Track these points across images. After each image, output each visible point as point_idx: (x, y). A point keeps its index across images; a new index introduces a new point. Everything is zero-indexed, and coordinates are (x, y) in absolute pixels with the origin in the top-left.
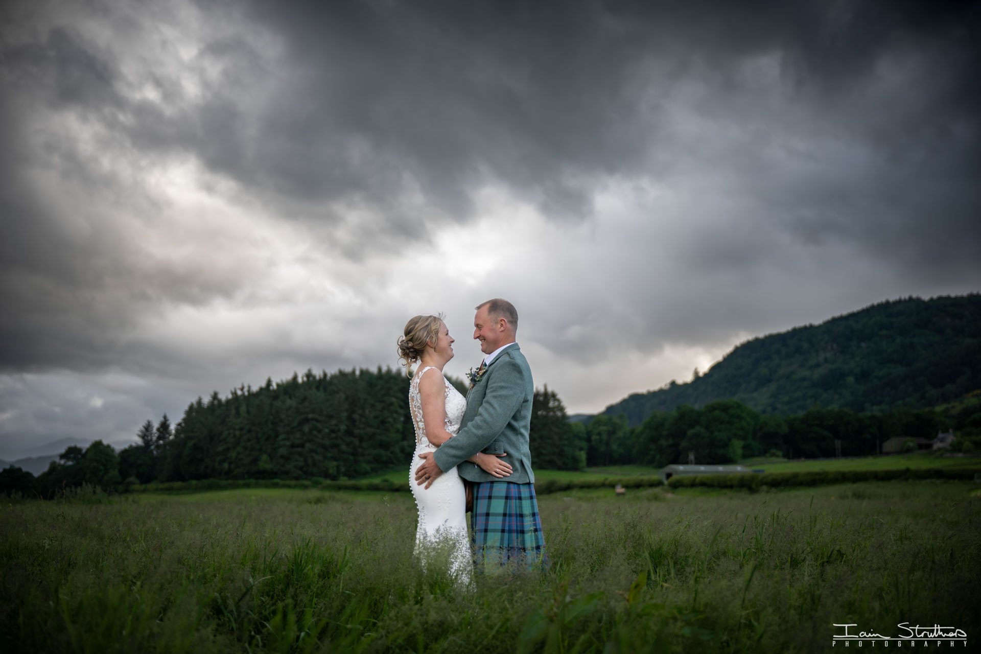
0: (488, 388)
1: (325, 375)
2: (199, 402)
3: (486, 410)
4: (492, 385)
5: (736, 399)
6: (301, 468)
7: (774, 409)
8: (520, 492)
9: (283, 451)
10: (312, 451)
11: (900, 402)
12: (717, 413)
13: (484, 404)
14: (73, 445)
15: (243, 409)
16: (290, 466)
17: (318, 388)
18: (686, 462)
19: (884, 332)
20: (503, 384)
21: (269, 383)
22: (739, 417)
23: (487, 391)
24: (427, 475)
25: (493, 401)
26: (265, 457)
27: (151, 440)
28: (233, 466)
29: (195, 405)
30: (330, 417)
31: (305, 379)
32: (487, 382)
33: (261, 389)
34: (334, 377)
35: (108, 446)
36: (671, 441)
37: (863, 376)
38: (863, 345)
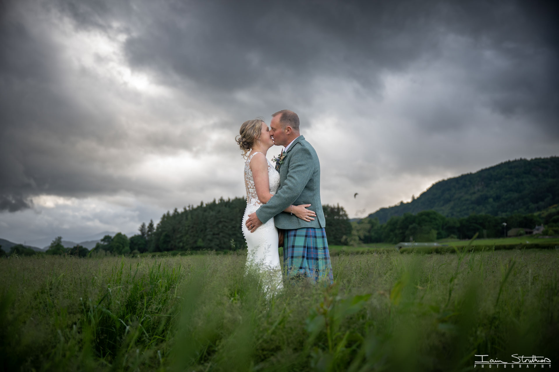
0: (290, 167)
1: (229, 200)
2: (168, 214)
3: (290, 181)
4: (292, 165)
5: (433, 210)
6: (218, 245)
7: (452, 215)
8: (315, 233)
9: (209, 237)
10: (223, 237)
11: (516, 211)
12: (424, 217)
13: (288, 178)
14: (107, 234)
15: (189, 217)
16: (212, 244)
17: (226, 206)
18: (408, 241)
19: (508, 176)
20: (299, 163)
21: (202, 203)
22: (435, 219)
23: (289, 170)
24: (252, 225)
25: (293, 175)
26: (200, 240)
27: (145, 232)
28: (185, 244)
29: (166, 215)
30: (232, 220)
31: (220, 201)
32: (289, 163)
33: (198, 207)
34: (233, 201)
35: (124, 235)
36: (401, 231)
37: (497, 198)
38: (497, 182)
